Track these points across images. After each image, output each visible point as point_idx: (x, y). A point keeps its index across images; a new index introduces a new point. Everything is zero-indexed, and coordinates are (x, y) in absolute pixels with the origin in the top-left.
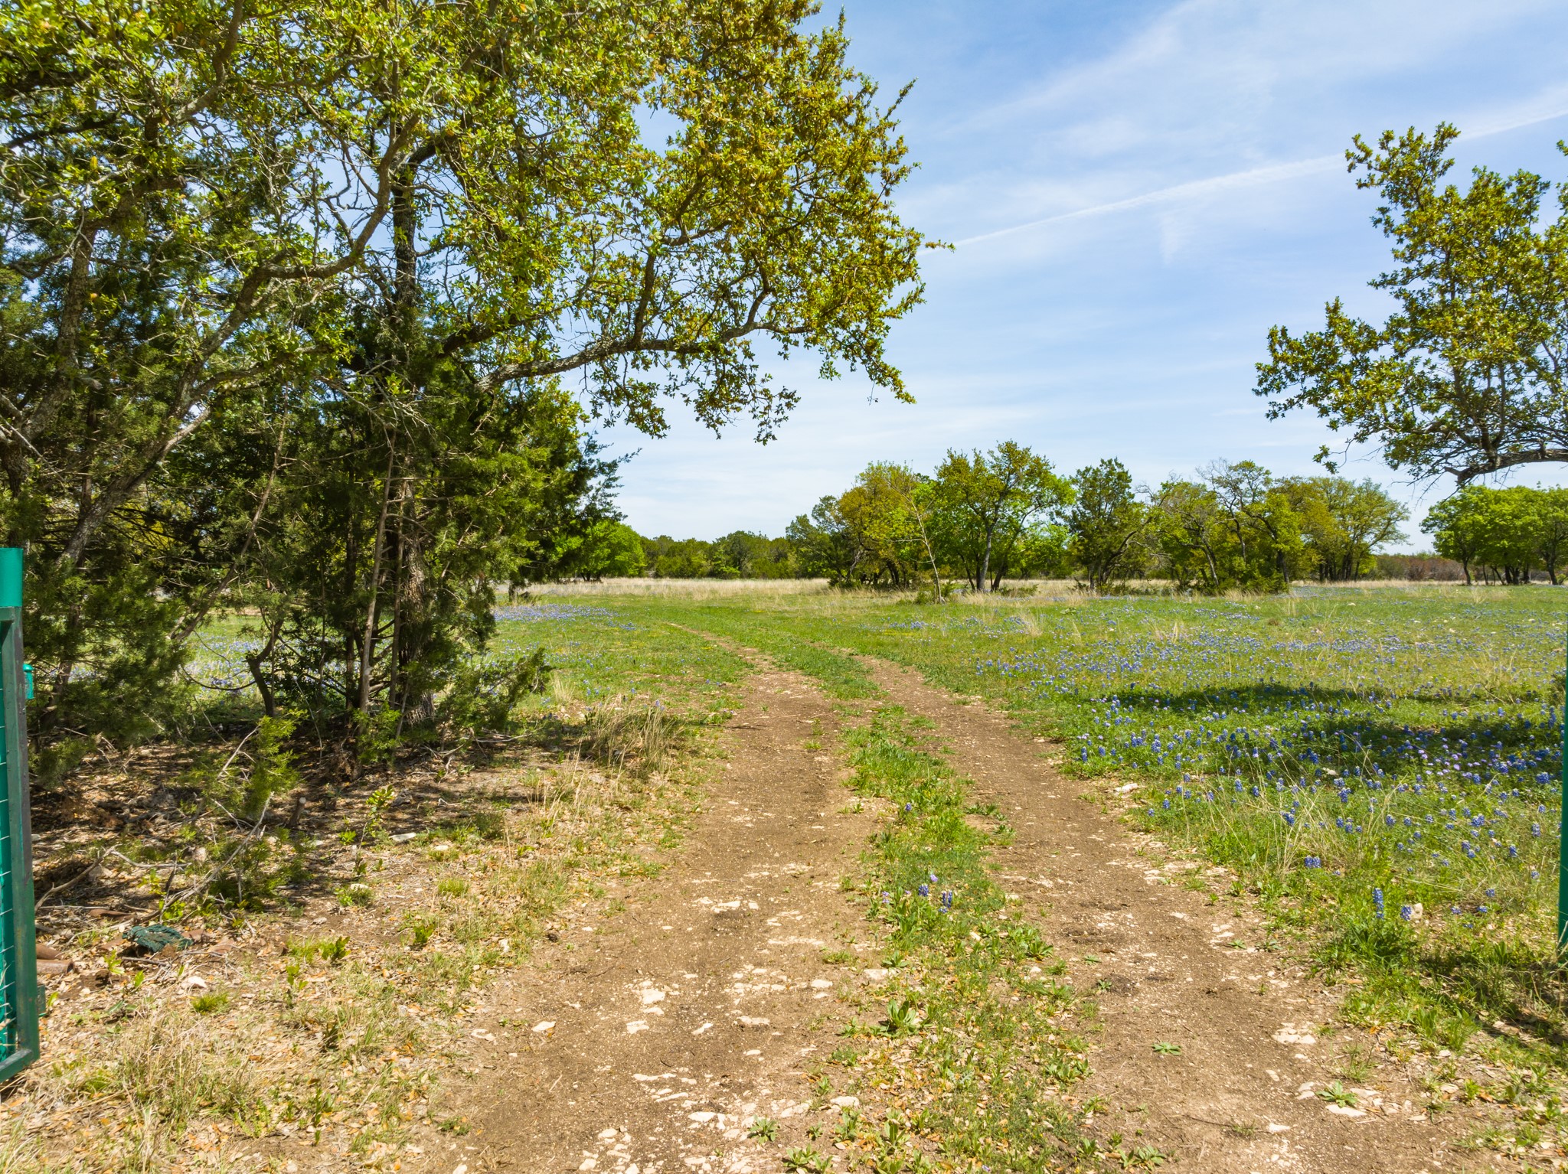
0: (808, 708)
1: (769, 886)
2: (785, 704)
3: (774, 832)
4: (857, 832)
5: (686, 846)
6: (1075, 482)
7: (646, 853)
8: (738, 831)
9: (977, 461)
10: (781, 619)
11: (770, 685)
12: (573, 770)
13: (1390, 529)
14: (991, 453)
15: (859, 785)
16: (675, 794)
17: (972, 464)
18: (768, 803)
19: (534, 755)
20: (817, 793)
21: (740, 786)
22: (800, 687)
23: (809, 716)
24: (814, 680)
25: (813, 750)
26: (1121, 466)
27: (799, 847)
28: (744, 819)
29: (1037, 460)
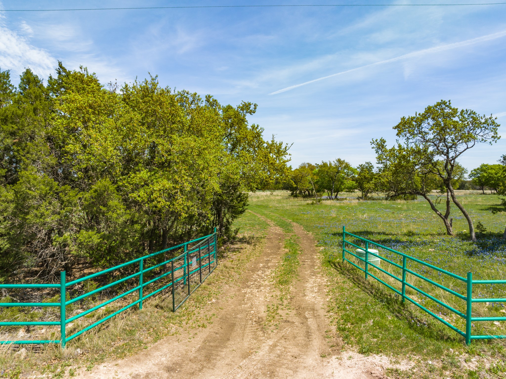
0: (280, 235)
1: (272, 258)
2: (276, 234)
3: (272, 253)
4: (283, 253)
5: (262, 254)
6: (358, 168)
7: (257, 254)
8: (268, 253)
9: (330, 164)
10: (276, 209)
11: (273, 230)
12: (245, 245)
13: (462, 176)
14: (334, 162)
15: (285, 247)
16: (260, 248)
17: (329, 165)
18: (272, 250)
19: (239, 243)
20: (279, 248)
21: (268, 247)
22: (279, 230)
23: (279, 236)
24: (281, 228)
25: (279, 242)
26: (371, 164)
27: (276, 254)
28: (269, 251)
29: (347, 164)
